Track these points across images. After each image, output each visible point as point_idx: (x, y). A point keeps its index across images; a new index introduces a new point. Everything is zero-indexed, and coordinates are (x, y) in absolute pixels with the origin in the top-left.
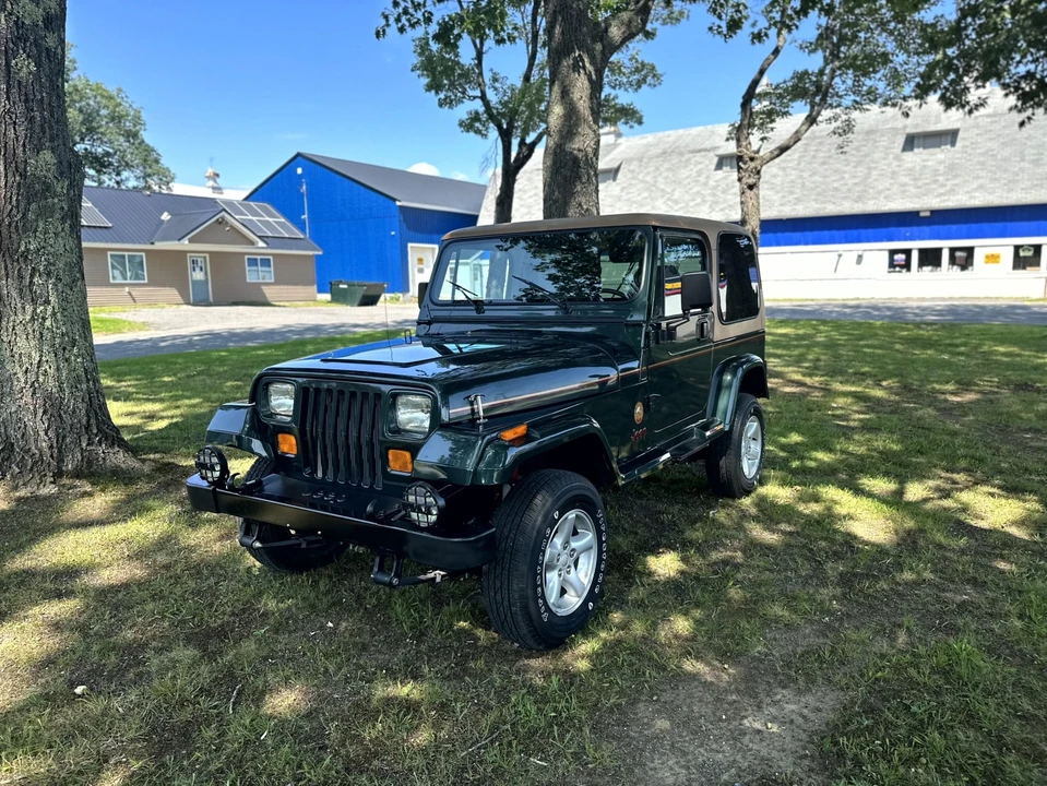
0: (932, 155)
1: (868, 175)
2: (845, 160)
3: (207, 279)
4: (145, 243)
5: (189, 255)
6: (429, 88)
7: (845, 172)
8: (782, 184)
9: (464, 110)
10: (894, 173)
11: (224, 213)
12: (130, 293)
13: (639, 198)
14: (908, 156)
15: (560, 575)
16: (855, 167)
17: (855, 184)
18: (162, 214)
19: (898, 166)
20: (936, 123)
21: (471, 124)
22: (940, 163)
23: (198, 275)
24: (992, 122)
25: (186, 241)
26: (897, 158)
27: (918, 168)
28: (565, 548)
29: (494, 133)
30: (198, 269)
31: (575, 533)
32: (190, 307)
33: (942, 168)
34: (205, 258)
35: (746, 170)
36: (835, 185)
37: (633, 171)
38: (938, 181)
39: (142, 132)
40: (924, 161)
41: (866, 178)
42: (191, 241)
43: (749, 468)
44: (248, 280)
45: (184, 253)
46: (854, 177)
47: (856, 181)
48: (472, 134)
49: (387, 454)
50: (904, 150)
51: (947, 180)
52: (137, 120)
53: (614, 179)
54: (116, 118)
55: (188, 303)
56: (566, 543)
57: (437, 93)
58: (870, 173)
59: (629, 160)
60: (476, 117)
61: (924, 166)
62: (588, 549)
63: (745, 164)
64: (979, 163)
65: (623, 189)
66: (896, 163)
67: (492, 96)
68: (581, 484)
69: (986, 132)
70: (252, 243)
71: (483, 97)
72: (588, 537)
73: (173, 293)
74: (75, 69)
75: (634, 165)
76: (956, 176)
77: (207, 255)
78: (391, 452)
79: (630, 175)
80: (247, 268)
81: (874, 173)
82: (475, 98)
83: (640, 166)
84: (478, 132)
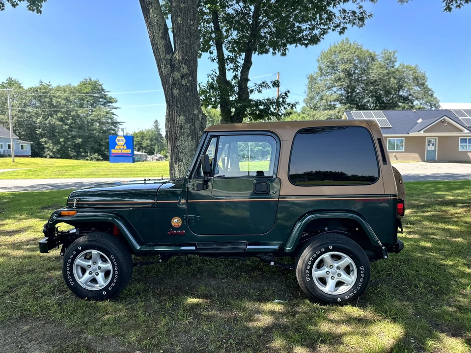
3: (436, 149)
4: (405, 134)
5: (427, 138)
11: (445, 117)
12: (395, 156)
23: (431, 148)
25: (422, 132)
30: (431, 145)
32: (424, 163)
34: (436, 139)
39: (426, 83)
42: (424, 132)
44: (459, 150)
45: (424, 138)
52: (424, 78)
55: (424, 161)
70: (461, 131)
73: (416, 156)
77: (437, 138)
80: (460, 144)
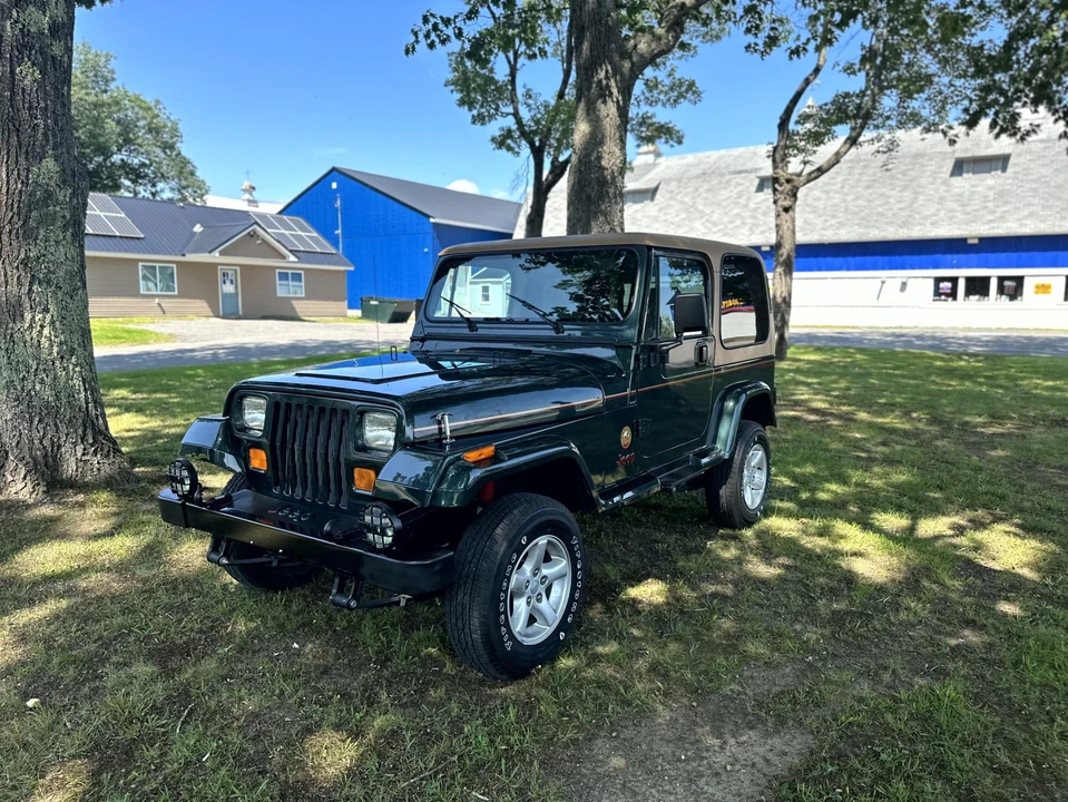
0: (983, 180)
1: (915, 200)
2: (891, 184)
3: (237, 293)
4: (176, 255)
5: (219, 267)
6: (462, 103)
7: (890, 197)
8: (825, 208)
9: (495, 127)
10: (942, 198)
11: (255, 226)
12: (159, 305)
13: (677, 219)
14: (957, 181)
15: (528, 603)
16: (900, 192)
17: (901, 209)
18: (194, 226)
19: (946, 191)
20: (987, 147)
21: (502, 141)
22: (991, 188)
23: (229, 288)
24: (1045, 148)
25: (216, 254)
26: (945, 183)
27: (967, 193)
28: (535, 575)
29: (526, 151)
30: (228, 282)
31: (547, 559)
32: (219, 320)
33: (991, 194)
34: (236, 271)
35: (782, 193)
36: (880, 210)
37: (671, 192)
38: (987, 207)
39: (178, 145)
40: (973, 186)
41: (912, 204)
42: (221, 253)
43: (752, 498)
44: (278, 295)
45: (214, 266)
46: (899, 202)
47: (902, 206)
48: (504, 151)
49: (353, 472)
50: (952, 174)
51: (998, 206)
52: (174, 131)
53: (652, 199)
54: (154, 130)
55: (218, 316)
56: (536, 570)
57: (470, 110)
58: (916, 198)
59: (668, 181)
60: (508, 134)
61: (973, 192)
62: (561, 576)
63: (781, 185)
64: (1031, 190)
65: (660, 210)
66: (943, 188)
67: (525, 114)
68: (556, 509)
69: (1039, 157)
70: (283, 257)
71: (516, 114)
72: (561, 565)
73: (202, 305)
74: (114, 79)
75: (674, 186)
76: (1007, 203)
77: (238, 268)
78: (356, 470)
79: (668, 196)
80: (278, 282)
81: (921, 198)
82: (508, 114)
83: (679, 186)
84: (509, 149)
